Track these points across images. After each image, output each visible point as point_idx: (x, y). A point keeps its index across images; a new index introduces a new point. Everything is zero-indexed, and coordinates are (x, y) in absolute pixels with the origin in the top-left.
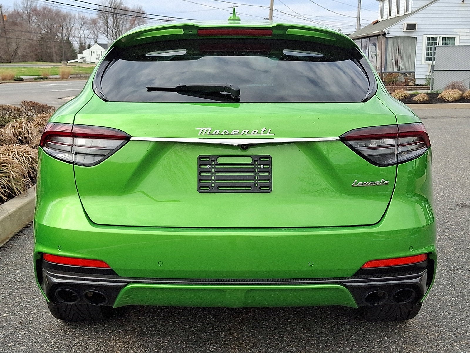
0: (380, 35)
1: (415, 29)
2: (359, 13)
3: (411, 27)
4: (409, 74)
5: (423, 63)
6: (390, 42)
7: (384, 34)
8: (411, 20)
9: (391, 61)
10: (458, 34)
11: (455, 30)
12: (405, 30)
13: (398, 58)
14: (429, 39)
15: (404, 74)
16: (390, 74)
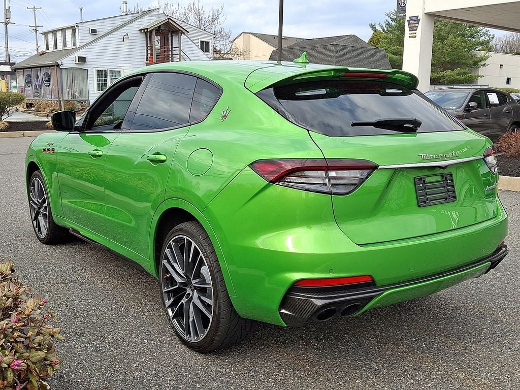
0: (54, 66)
1: (85, 62)
2: (7, 43)
3: (82, 60)
4: (85, 101)
5: (95, 92)
6: (64, 72)
7: (58, 65)
8: (81, 54)
9: (66, 90)
10: (122, 68)
11: (119, 65)
12: (77, 62)
13: (72, 87)
14: (98, 71)
15: (80, 102)
16: (68, 101)
